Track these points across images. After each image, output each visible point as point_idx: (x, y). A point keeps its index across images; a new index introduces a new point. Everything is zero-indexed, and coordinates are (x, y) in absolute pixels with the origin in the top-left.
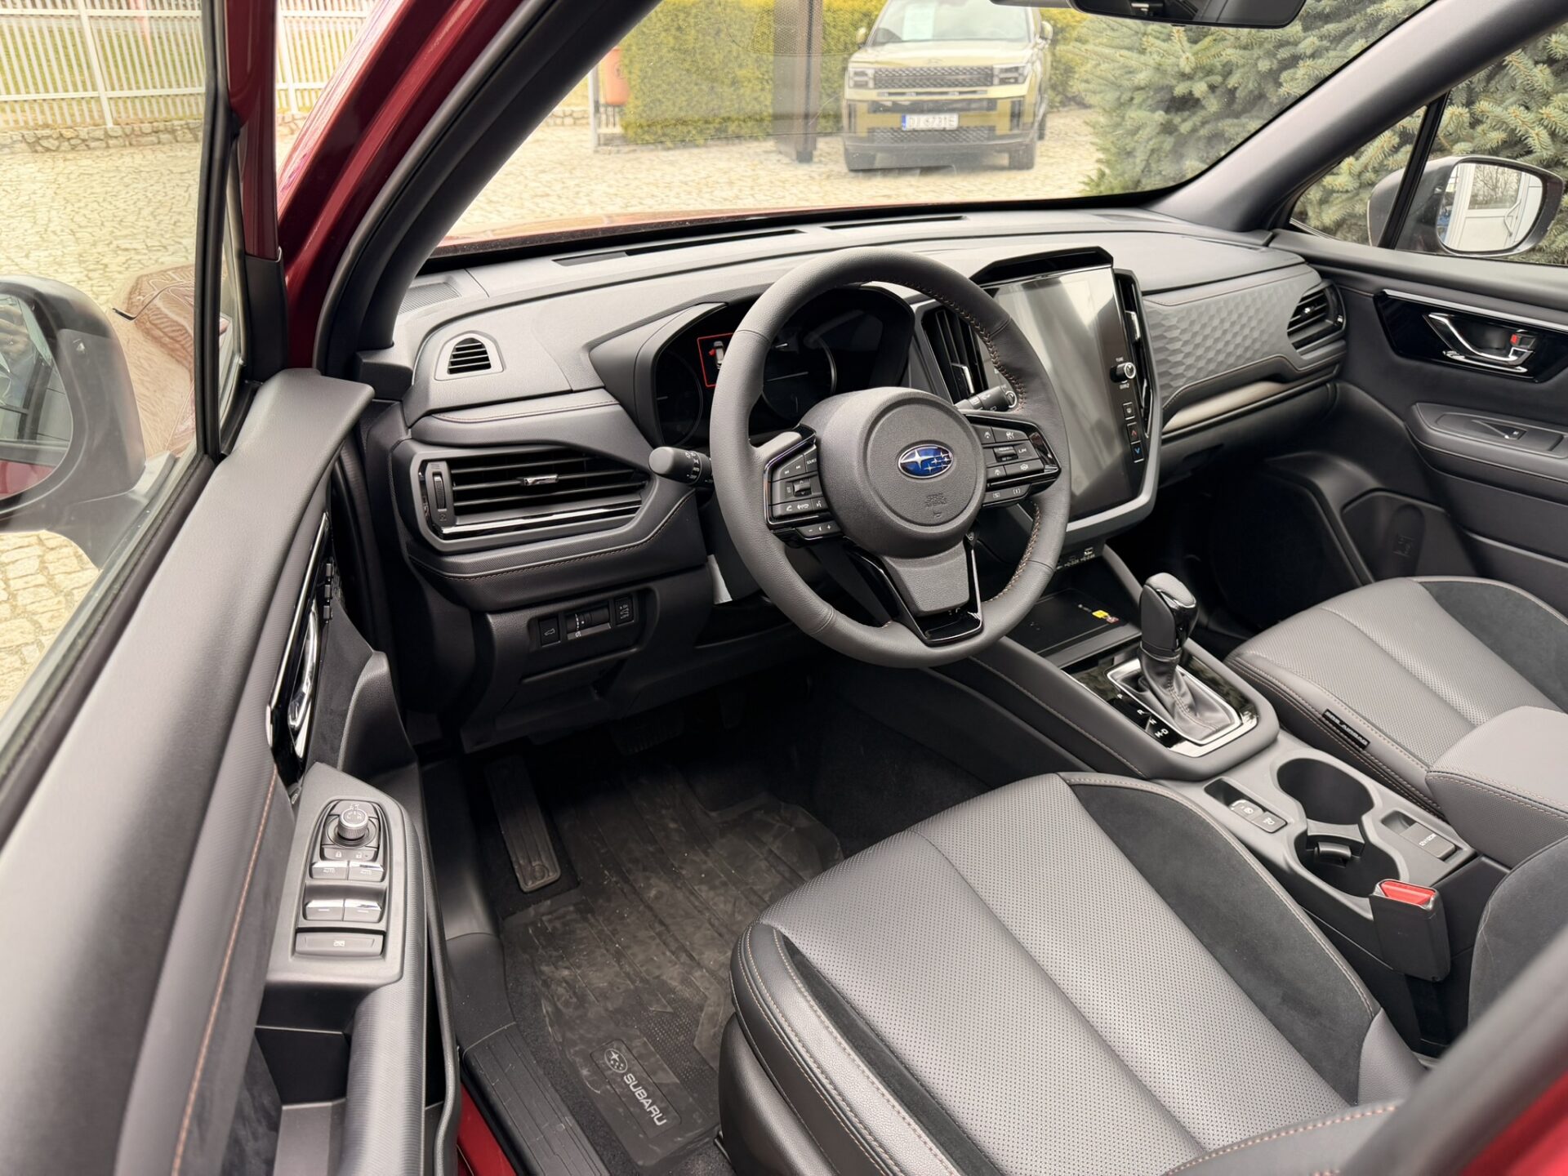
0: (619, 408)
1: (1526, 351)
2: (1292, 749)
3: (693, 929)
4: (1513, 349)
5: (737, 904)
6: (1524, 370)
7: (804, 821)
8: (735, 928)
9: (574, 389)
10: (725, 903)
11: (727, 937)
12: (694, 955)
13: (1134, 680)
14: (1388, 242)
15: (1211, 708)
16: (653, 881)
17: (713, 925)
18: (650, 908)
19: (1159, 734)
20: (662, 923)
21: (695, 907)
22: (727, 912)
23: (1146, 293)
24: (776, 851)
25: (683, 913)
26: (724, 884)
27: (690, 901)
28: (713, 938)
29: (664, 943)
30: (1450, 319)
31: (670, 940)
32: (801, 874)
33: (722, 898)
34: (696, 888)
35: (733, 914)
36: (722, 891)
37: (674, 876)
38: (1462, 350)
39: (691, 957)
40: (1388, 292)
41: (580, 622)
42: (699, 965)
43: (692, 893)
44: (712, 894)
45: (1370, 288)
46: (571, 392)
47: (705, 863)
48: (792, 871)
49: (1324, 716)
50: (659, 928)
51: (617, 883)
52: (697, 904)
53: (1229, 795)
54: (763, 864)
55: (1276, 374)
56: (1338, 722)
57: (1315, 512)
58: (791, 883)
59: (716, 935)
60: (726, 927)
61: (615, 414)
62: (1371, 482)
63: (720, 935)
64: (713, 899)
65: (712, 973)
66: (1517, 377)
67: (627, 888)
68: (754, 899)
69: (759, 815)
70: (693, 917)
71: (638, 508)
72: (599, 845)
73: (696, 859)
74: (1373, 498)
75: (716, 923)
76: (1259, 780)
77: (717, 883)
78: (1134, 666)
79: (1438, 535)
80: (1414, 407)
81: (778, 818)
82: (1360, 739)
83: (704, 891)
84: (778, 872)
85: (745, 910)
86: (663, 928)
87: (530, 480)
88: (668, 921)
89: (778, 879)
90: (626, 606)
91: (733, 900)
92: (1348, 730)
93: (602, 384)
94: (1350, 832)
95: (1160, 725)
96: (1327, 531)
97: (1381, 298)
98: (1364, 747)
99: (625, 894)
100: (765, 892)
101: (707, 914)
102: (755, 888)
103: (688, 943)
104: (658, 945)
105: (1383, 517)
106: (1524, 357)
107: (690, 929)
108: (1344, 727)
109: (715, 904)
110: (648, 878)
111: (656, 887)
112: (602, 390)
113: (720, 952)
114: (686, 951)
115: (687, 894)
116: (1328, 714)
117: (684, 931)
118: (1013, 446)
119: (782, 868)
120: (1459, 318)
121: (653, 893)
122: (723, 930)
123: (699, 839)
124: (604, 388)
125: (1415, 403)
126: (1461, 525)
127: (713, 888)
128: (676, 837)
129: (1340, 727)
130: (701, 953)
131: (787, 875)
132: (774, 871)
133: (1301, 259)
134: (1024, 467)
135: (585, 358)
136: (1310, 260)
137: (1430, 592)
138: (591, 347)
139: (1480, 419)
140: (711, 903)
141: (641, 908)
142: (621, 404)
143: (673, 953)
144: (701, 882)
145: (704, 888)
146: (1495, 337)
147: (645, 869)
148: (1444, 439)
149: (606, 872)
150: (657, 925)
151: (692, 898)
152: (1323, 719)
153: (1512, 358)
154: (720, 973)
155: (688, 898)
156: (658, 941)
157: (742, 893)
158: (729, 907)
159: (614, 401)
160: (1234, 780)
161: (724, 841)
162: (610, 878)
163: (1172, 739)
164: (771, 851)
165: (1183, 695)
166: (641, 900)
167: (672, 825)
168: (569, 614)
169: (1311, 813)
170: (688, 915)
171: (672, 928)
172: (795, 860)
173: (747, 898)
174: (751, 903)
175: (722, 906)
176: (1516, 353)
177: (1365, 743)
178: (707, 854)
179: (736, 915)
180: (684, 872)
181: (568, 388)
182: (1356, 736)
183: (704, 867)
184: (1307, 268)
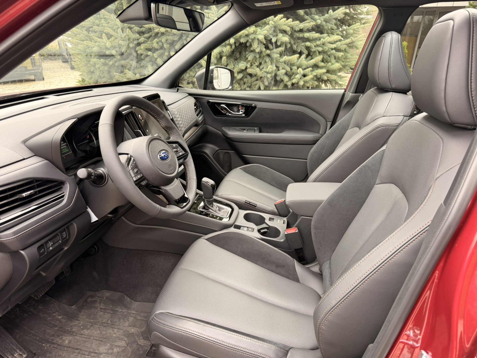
0: (46, 161)
1: (243, 111)
2: (243, 213)
3: (90, 345)
4: (240, 111)
5: (100, 329)
6: (244, 115)
7: (107, 294)
8: (105, 336)
9: (25, 158)
10: (96, 331)
11: (104, 340)
12: (96, 352)
13: (204, 208)
14: (205, 88)
15: (223, 209)
16: (64, 338)
17: (96, 340)
18: (70, 347)
19: (218, 219)
20: (78, 349)
21: (86, 338)
22: (99, 333)
23: (168, 105)
24: (103, 307)
25: (83, 342)
26: (91, 326)
27: (83, 337)
28: (99, 343)
29: (83, 355)
30: (225, 105)
31: (84, 352)
32: (116, 309)
33: (94, 330)
34: (82, 332)
35: (101, 333)
36: (92, 328)
37: (70, 333)
38: (230, 113)
39: (95, 353)
40: (210, 101)
41: (51, 243)
42: (100, 354)
43: (82, 334)
44: (89, 331)
45: (206, 100)
46: (24, 159)
47: (80, 323)
48: (112, 310)
49: (245, 202)
50: (77, 351)
51: (50, 346)
52: (86, 337)
53: (238, 227)
54: (101, 313)
55: (196, 125)
56: (249, 202)
57: (207, 159)
58: (114, 314)
59: (100, 342)
60: (101, 338)
61: (45, 163)
62: (217, 148)
63: (101, 341)
64: (91, 332)
65: (107, 353)
66: (243, 117)
67: (55, 346)
68: (105, 325)
69: (89, 300)
70: (88, 341)
71: (64, 195)
72: (35, 337)
73: (76, 323)
74: (218, 152)
75: (97, 338)
76: (241, 221)
77: (89, 327)
78: (202, 204)
79: (235, 158)
80: (222, 128)
81: (97, 297)
82: (254, 205)
83: (86, 332)
84: (108, 313)
85: (104, 329)
86: (79, 350)
87: (24, 195)
88: (79, 347)
89: (110, 315)
90: (64, 233)
91: (98, 329)
92: (252, 204)
93: (34, 154)
94: (264, 226)
95: (217, 217)
96: (211, 163)
97: (209, 102)
98: (255, 206)
99: (57, 348)
100: (108, 321)
101: (92, 338)
102: (103, 322)
103: (91, 350)
104: (81, 356)
105: (221, 156)
106: (243, 112)
107: (89, 345)
108: (250, 203)
109: (93, 333)
110: (62, 338)
111: (66, 340)
112: (35, 156)
113: (105, 346)
114: (92, 352)
115: (80, 336)
116: (246, 201)
117: (87, 347)
118: (176, 148)
119: (108, 311)
120: (227, 105)
121: (67, 342)
122: (101, 339)
123: (72, 317)
124: (36, 155)
125: (222, 127)
126: (239, 154)
127: (88, 329)
128: (63, 321)
129: (249, 204)
130: (98, 350)
131: (112, 312)
132: (106, 313)
133: (188, 95)
134: (181, 154)
135: (23, 146)
136: (190, 94)
137: (243, 170)
138: (24, 142)
139: (238, 128)
140: (91, 334)
141: (66, 349)
142: (46, 159)
143: (88, 355)
144: (83, 329)
145: (85, 331)
146: (235, 109)
147: (58, 336)
148: (231, 134)
149: (43, 345)
150: (75, 351)
151: (83, 336)
152: (245, 203)
153: (241, 113)
154: (109, 352)
155: (81, 337)
156: (80, 355)
157: (99, 325)
158: (98, 332)
159: (43, 159)
160: (237, 223)
161: (82, 313)
162: (46, 346)
163: (221, 219)
164: (101, 308)
165: (216, 208)
166: (64, 346)
167: (60, 317)
168: (47, 242)
169: (257, 225)
170: (85, 342)
171: (82, 348)
172: (111, 307)
173: (102, 326)
174: (105, 326)
175: (95, 333)
176: (241, 111)
177: (256, 205)
178: (79, 320)
179: (103, 332)
180: (74, 330)
181: (22, 158)
182: (253, 204)
183: (80, 325)
184: (190, 97)
